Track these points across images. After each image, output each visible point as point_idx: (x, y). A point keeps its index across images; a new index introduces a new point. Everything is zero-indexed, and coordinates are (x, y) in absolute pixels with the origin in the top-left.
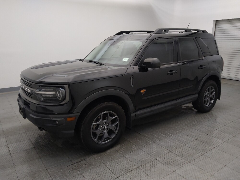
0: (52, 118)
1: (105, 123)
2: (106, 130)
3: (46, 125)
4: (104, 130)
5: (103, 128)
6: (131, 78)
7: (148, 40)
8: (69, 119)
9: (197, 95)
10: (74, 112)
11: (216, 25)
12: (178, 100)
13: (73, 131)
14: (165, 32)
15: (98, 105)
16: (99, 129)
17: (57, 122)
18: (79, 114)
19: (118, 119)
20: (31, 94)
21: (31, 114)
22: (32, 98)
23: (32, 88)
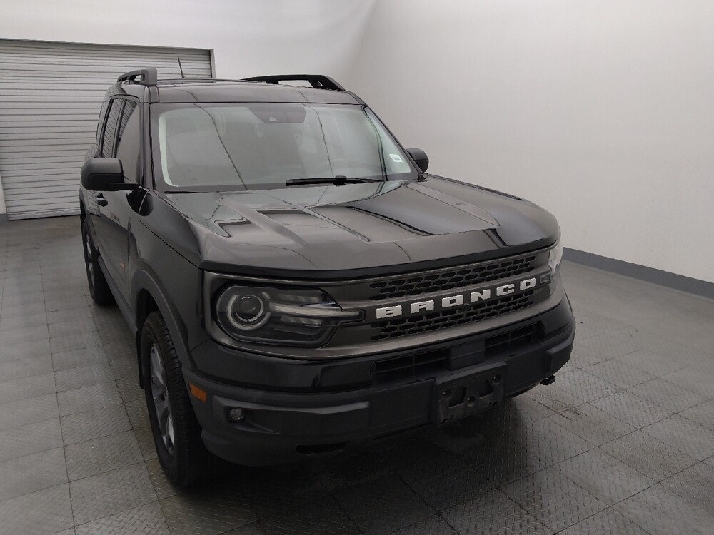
20: (526, 292)
21: (551, 347)
22: (528, 305)
23: (532, 269)
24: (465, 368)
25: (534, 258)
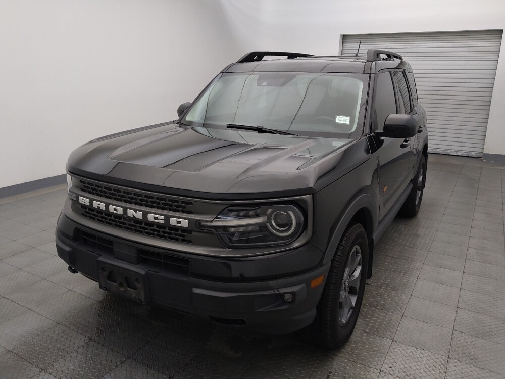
0: (277, 289)
2: (348, 290)
4: (345, 291)
5: (345, 288)
6: (377, 161)
7: (370, 74)
8: (314, 283)
9: (411, 186)
10: (323, 264)
11: (344, 44)
17: (288, 297)
19: (361, 259)
20: (184, 230)
21: (199, 287)
22: (185, 241)
23: (191, 213)
24: (119, 260)
25: (191, 204)
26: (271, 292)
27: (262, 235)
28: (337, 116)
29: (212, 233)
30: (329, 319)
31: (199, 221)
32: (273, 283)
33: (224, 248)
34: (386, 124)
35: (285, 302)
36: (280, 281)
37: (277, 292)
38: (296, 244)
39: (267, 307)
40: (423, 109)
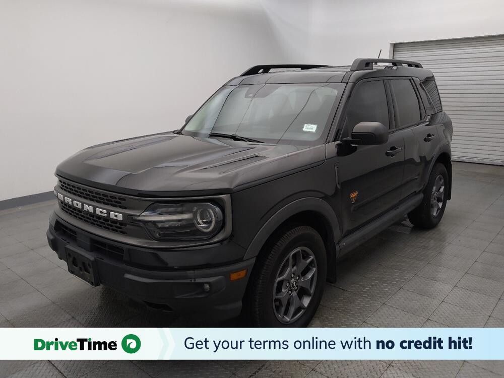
0: (195, 278)
1: (293, 275)
2: (296, 290)
3: (177, 297)
4: (291, 290)
5: (290, 287)
6: (336, 167)
7: (347, 83)
8: (234, 277)
9: (421, 196)
10: (244, 259)
11: (395, 53)
12: (398, 208)
13: (239, 304)
14: (367, 68)
15: (285, 237)
16: (283, 290)
17: (207, 287)
18: (253, 261)
19: (315, 262)
20: (121, 223)
21: (129, 273)
22: (123, 233)
23: (125, 208)
24: (80, 248)
25: (124, 200)
26: (188, 281)
27: (188, 231)
28: (305, 125)
29: (140, 226)
30: (258, 313)
31: (131, 215)
32: (190, 273)
33: (150, 239)
34: (353, 131)
35: (204, 291)
36: (197, 272)
37: (193, 281)
38: (216, 240)
39: (186, 295)
40: (448, 116)
